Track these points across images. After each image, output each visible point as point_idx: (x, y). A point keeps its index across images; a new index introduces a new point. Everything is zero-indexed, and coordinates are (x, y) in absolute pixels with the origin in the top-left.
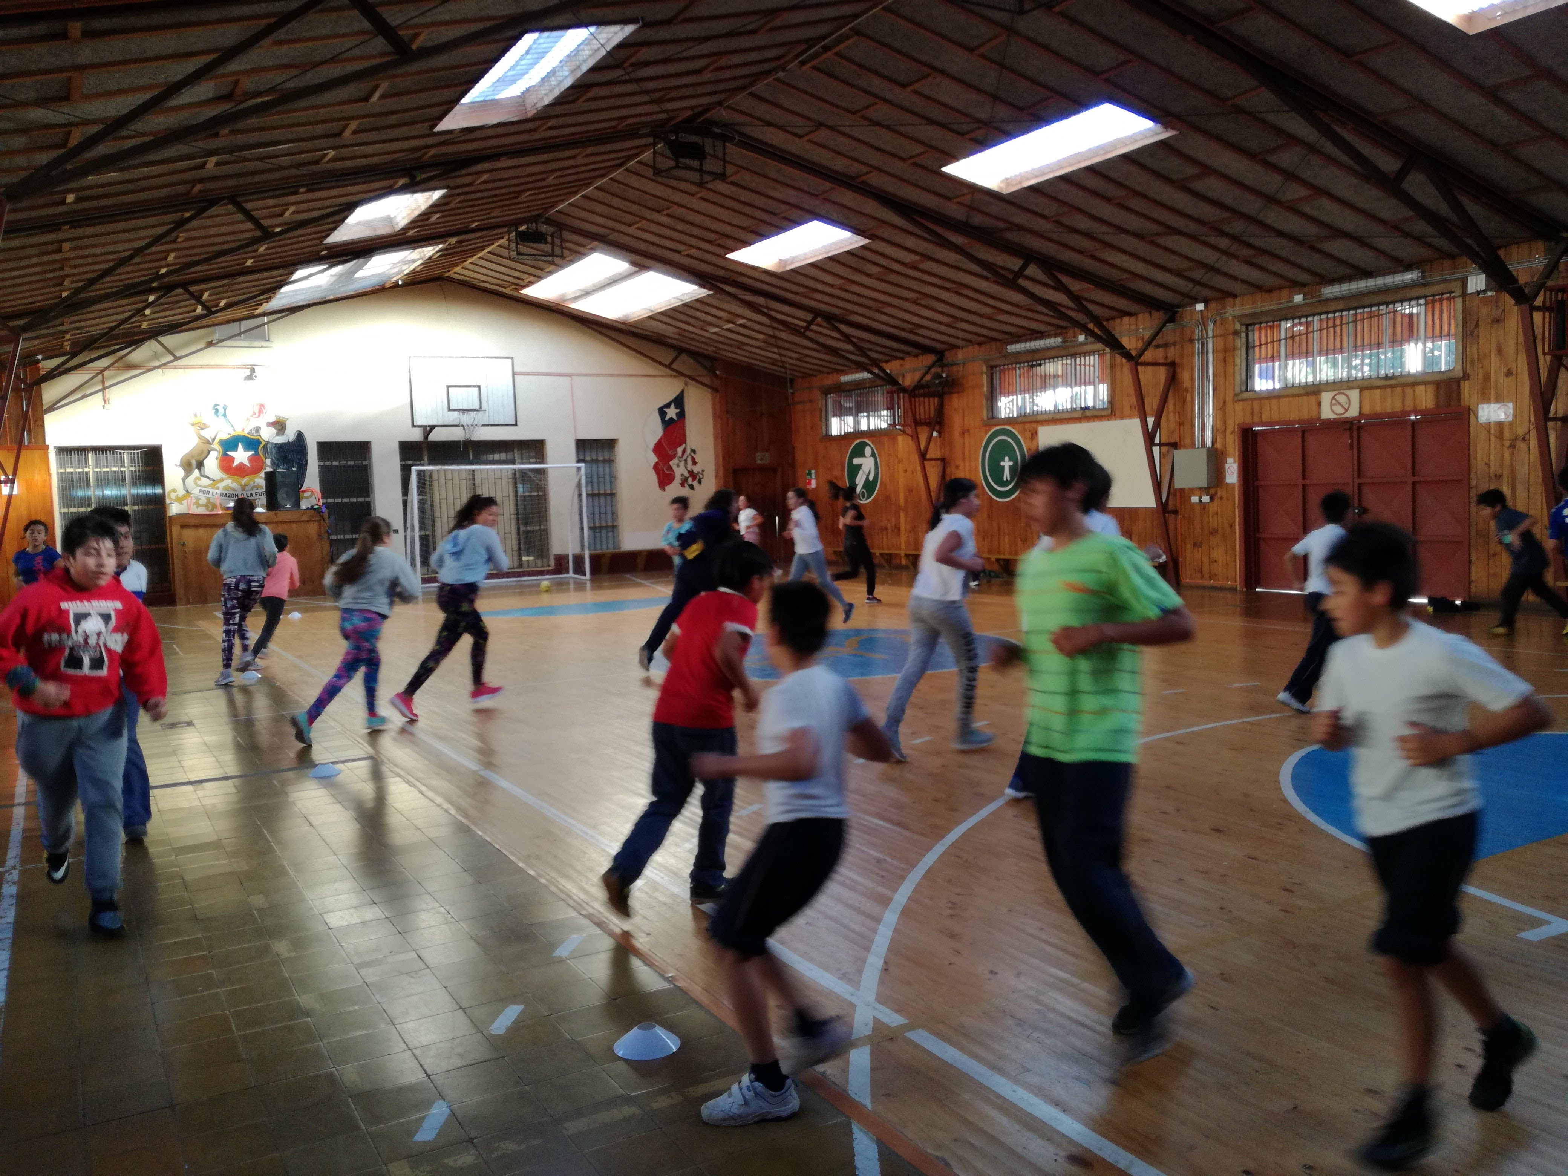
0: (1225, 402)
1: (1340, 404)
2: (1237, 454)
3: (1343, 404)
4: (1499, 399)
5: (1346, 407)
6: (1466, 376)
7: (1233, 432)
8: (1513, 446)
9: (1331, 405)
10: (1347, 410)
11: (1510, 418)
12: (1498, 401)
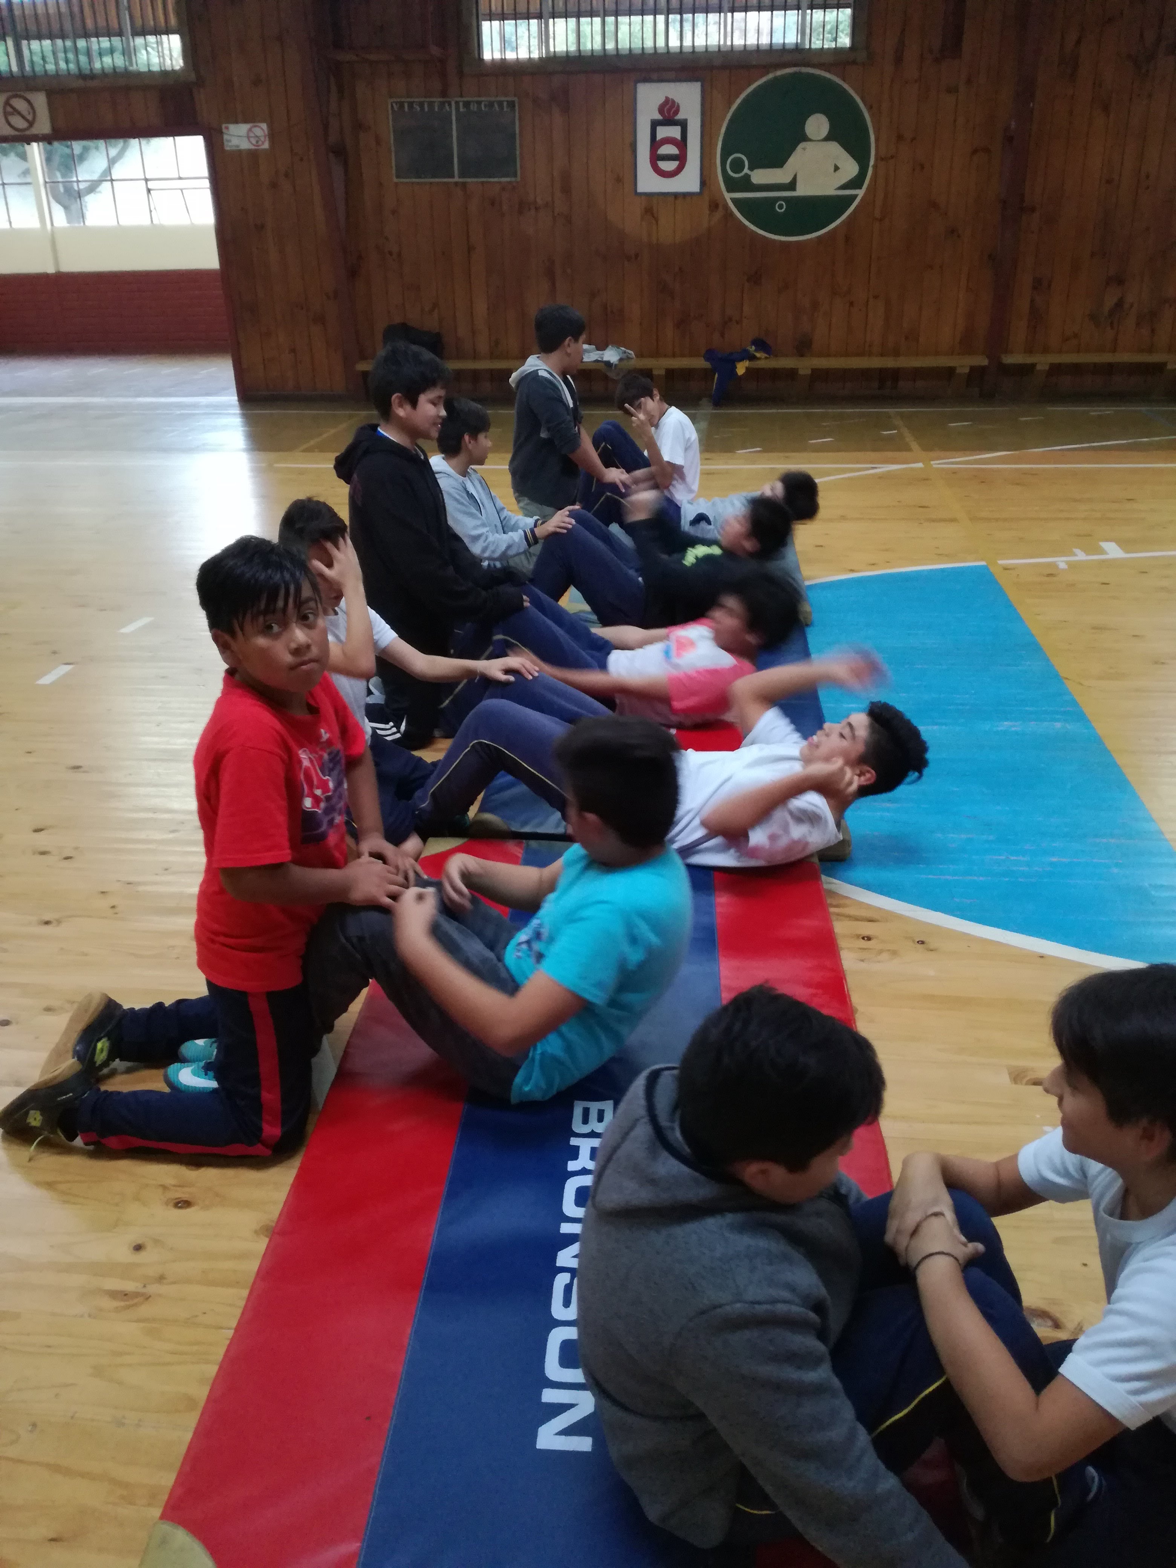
1: (19, 113)
3: (25, 113)
4: (248, 118)
5: (30, 118)
6: (200, 82)
8: (274, 185)
10: (31, 124)
11: (266, 146)
12: (245, 121)
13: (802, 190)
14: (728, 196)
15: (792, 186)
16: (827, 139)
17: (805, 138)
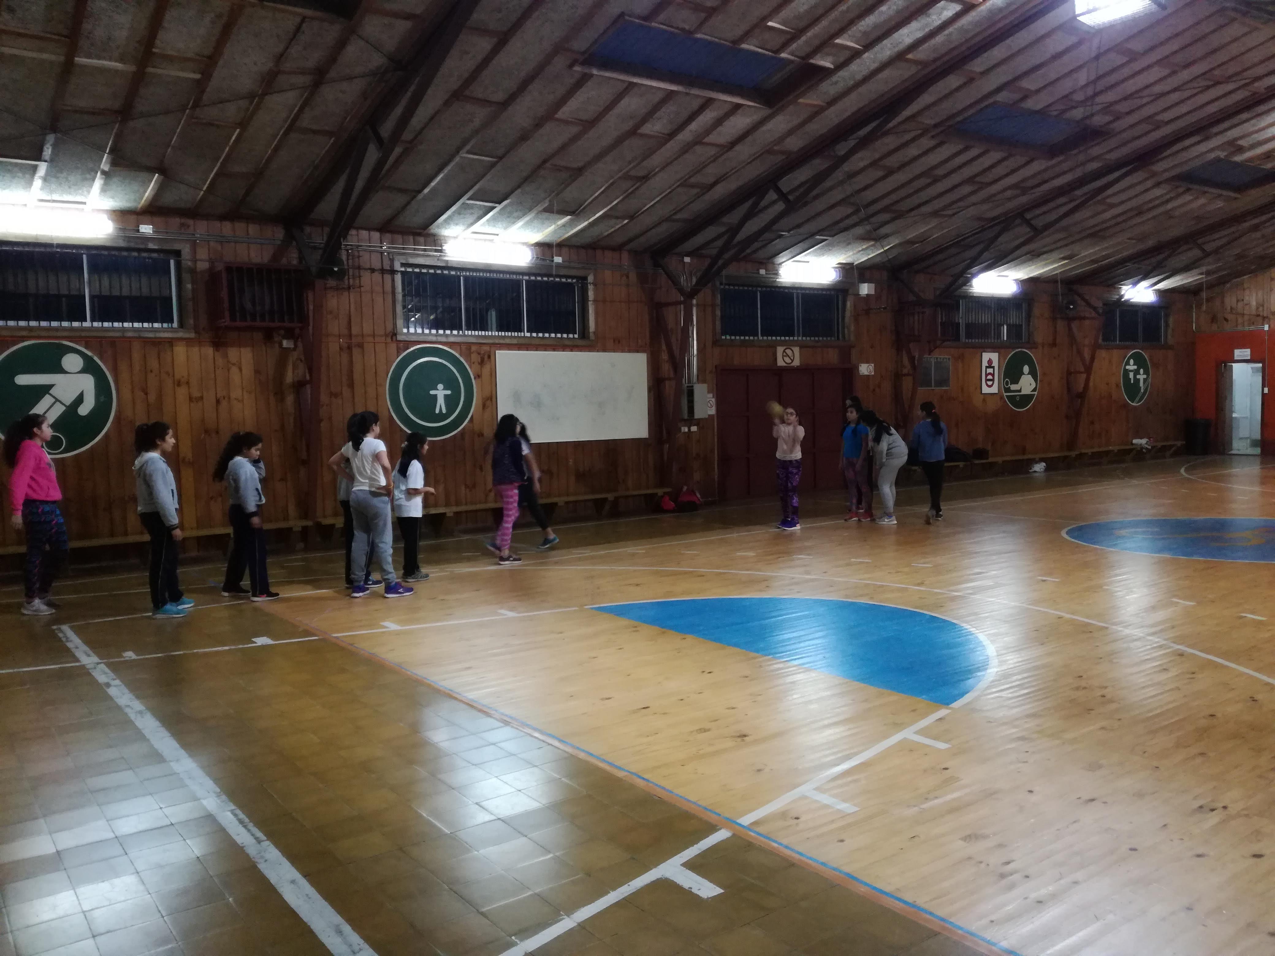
0: (705, 345)
1: (788, 356)
2: (715, 390)
3: (790, 356)
5: (792, 358)
6: (854, 346)
7: (711, 372)
9: (783, 356)
10: (792, 361)
11: (873, 373)
12: (867, 363)
13: (1023, 393)
14: (1005, 394)
15: (1020, 391)
16: (1028, 374)
17: (1024, 374)
